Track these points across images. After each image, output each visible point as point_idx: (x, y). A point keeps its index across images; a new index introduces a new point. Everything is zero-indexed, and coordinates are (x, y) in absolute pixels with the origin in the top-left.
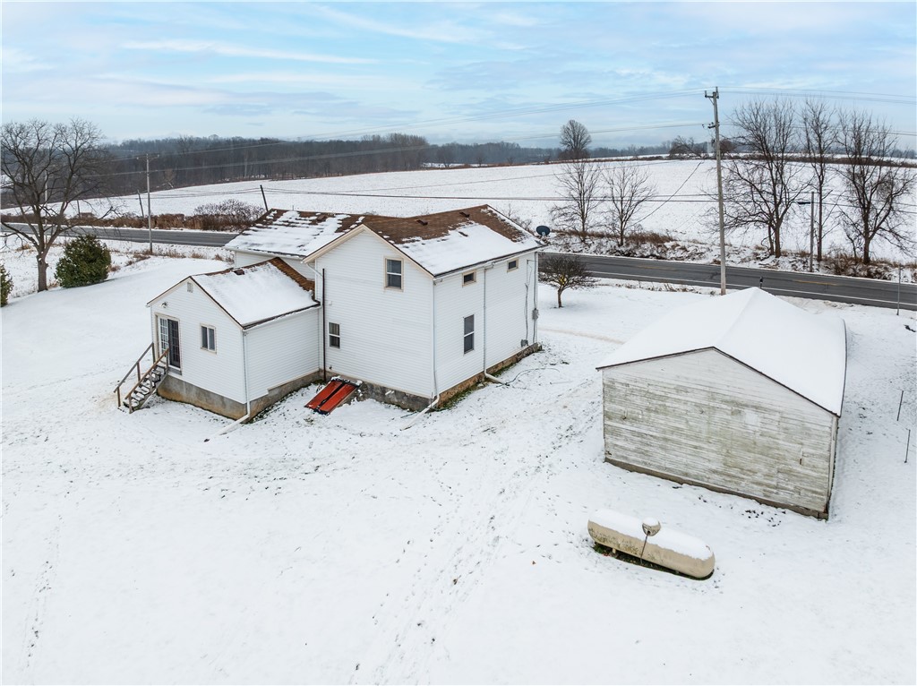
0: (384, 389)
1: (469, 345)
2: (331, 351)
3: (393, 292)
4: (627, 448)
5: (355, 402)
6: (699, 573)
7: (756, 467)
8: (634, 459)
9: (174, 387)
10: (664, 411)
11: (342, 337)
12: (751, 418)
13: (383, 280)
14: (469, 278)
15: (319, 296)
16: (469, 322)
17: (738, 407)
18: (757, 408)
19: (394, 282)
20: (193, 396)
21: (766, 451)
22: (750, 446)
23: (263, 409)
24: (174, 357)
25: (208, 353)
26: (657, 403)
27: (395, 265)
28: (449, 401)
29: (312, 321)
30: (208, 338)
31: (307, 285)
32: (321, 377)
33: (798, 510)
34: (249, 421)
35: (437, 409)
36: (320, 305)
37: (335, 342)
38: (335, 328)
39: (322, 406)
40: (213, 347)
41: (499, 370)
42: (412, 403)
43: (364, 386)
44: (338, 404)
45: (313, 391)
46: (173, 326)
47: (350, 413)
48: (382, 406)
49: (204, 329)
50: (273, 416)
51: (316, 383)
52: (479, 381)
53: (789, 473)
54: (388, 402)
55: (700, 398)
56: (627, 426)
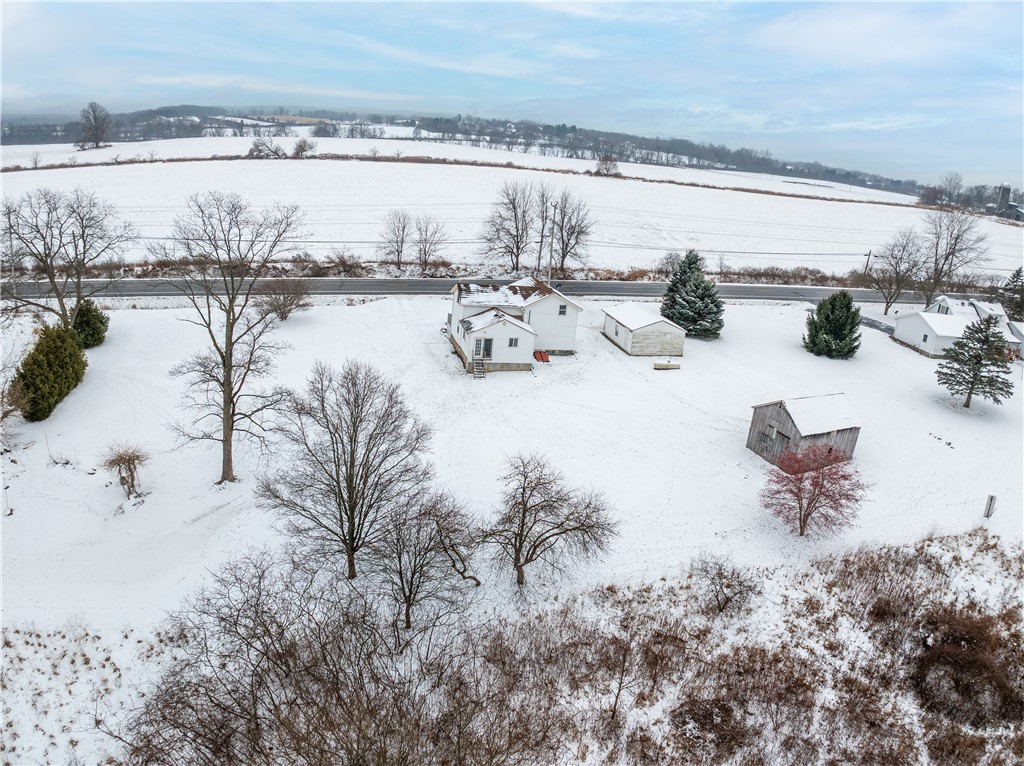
3: (562, 316)
4: (638, 351)
7: (669, 348)
8: (639, 353)
10: (648, 339)
12: (668, 336)
13: (558, 313)
17: (665, 334)
18: (670, 334)
19: (563, 313)
20: (497, 367)
21: (671, 344)
22: (667, 344)
24: (487, 354)
25: (513, 348)
27: (563, 307)
39: (543, 360)
40: (515, 346)
42: (566, 353)
43: (546, 351)
44: (548, 358)
46: (487, 341)
49: (511, 340)
53: (675, 347)
55: (657, 334)
56: (638, 345)
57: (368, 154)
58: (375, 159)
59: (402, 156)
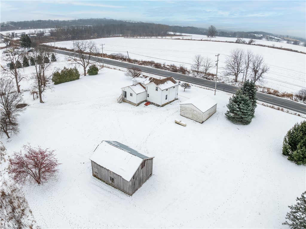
0: (155, 103)
1: (166, 99)
2: (148, 97)
3: (156, 91)
4: (182, 114)
5: (151, 105)
6: (185, 126)
7: (196, 117)
9: (125, 100)
11: (149, 96)
12: (195, 112)
13: (155, 90)
14: (167, 90)
15: (146, 90)
16: (167, 96)
18: (196, 111)
19: (157, 90)
20: (128, 102)
21: (196, 116)
22: (195, 115)
23: (138, 105)
24: (126, 96)
25: (131, 97)
26: (186, 109)
27: (157, 88)
28: (163, 106)
29: (145, 93)
30: (131, 95)
31: (145, 88)
32: (146, 101)
33: (199, 122)
34: (137, 106)
35: (161, 107)
36: (146, 91)
37: (148, 96)
38: (148, 94)
39: (146, 105)
40: (132, 96)
41: (170, 102)
42: (158, 106)
43: (152, 103)
44: (148, 105)
45: (145, 103)
46: (126, 92)
47: (150, 106)
48: (154, 106)
49: (131, 93)
50: (140, 105)
51: (145, 101)
52: (168, 103)
53: (198, 118)
54: (155, 105)
55: (190, 109)
56: (182, 111)
57: (272, 46)
58: (273, 47)
59: (283, 48)
